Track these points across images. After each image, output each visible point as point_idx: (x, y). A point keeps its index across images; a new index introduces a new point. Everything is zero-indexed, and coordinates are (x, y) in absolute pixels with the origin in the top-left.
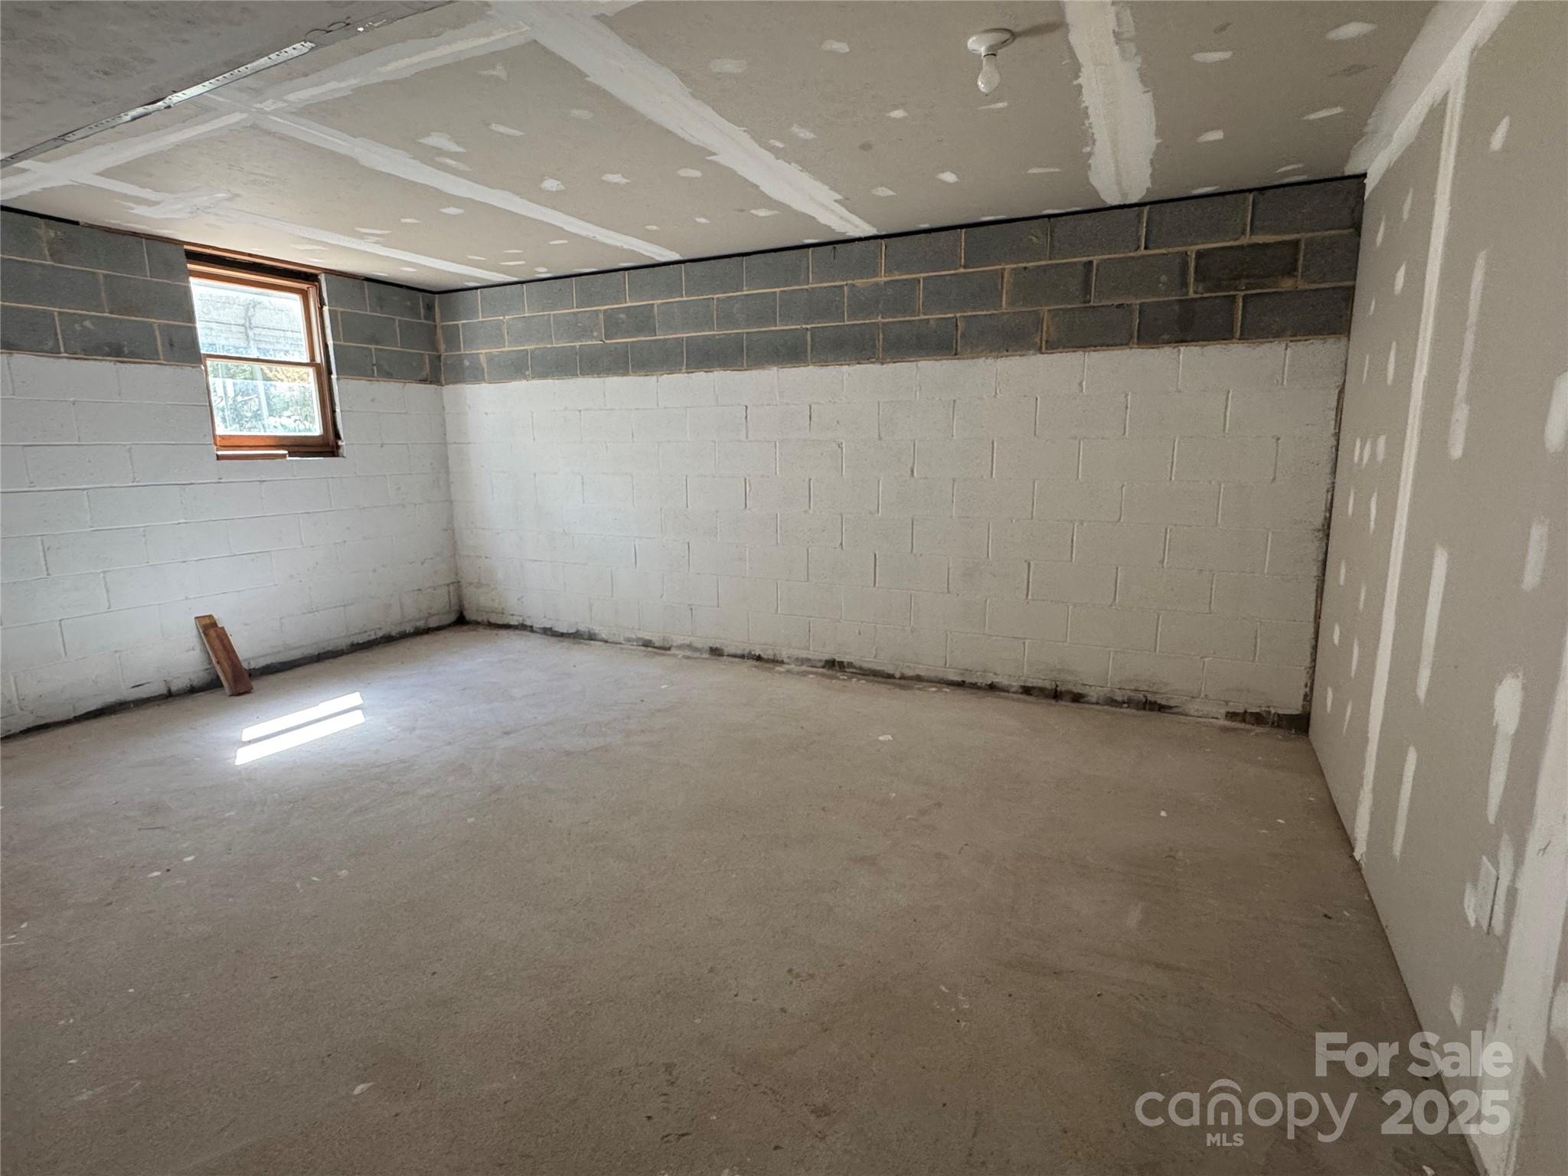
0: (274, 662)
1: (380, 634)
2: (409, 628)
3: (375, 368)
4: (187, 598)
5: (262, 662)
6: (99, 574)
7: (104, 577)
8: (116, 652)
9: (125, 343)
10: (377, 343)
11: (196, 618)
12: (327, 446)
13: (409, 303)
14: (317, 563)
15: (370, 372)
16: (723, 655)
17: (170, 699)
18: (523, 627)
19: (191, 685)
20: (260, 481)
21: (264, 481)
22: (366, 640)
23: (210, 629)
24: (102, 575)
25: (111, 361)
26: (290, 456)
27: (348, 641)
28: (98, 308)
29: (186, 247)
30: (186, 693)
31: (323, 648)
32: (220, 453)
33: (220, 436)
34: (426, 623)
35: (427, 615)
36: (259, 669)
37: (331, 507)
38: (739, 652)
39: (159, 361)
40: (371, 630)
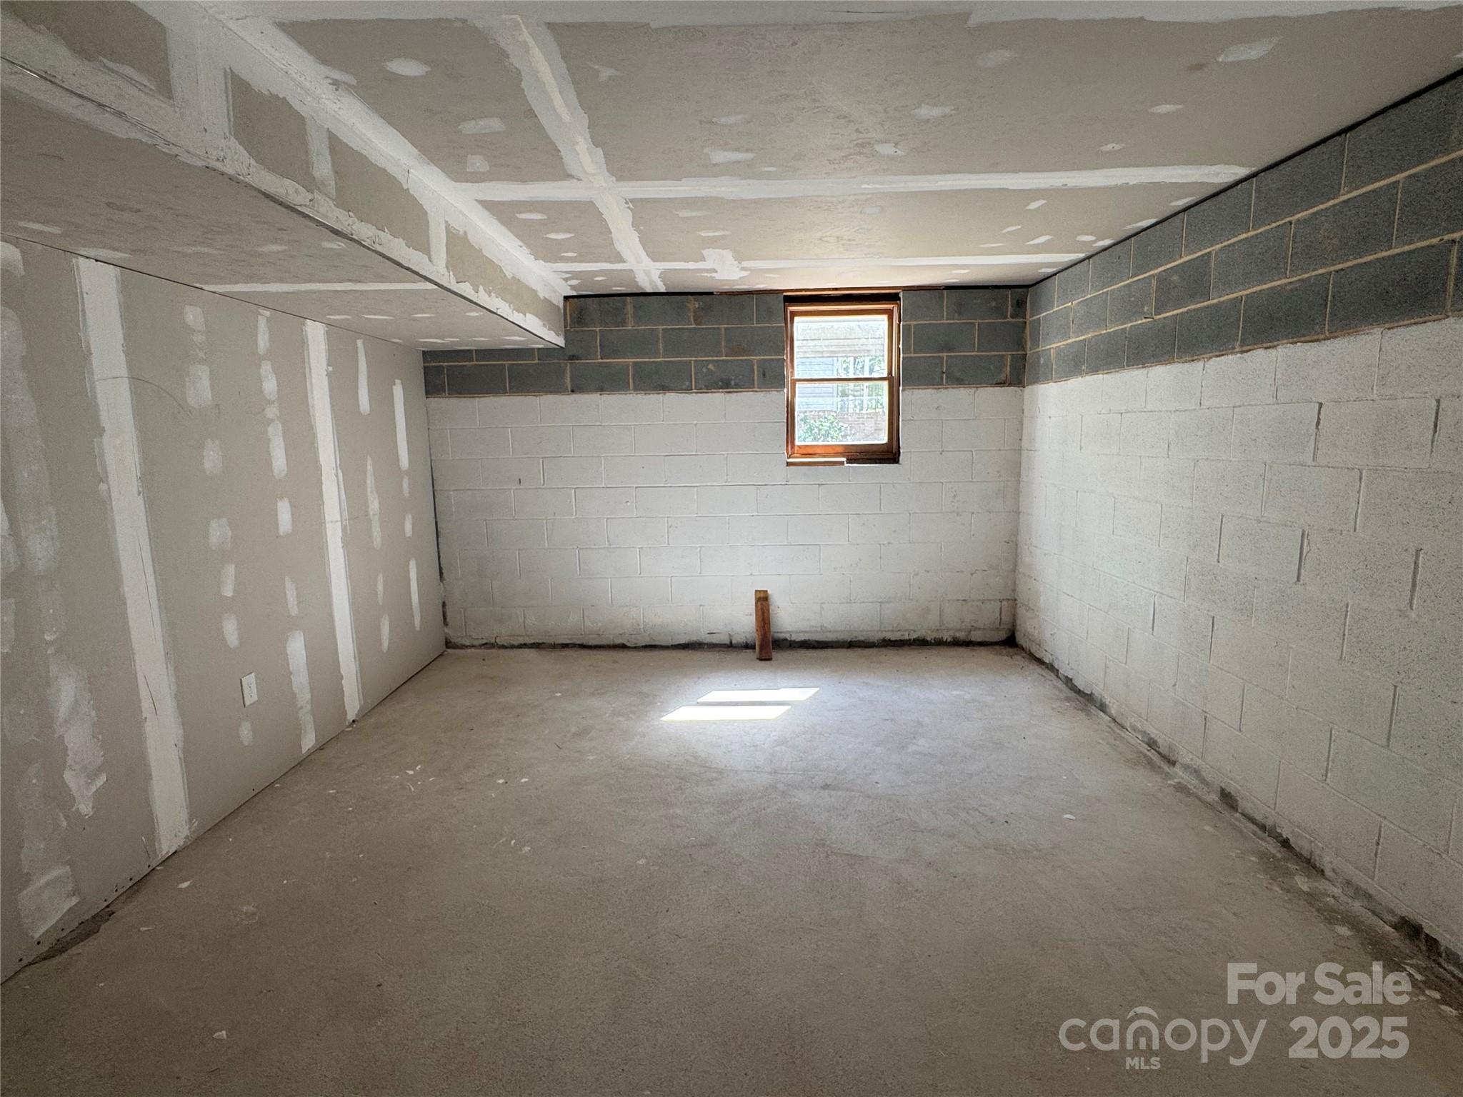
0: (810, 638)
1: (914, 636)
2: (947, 636)
3: (944, 375)
4: (751, 575)
5: (802, 637)
6: (697, 548)
7: (700, 551)
8: (701, 605)
9: (733, 378)
10: (950, 350)
11: (756, 591)
12: (888, 454)
13: (993, 304)
14: (860, 560)
15: (938, 380)
16: (1237, 811)
17: (730, 649)
18: (1051, 668)
19: (746, 642)
20: (819, 484)
21: (822, 484)
22: (898, 639)
23: (763, 600)
24: (699, 549)
25: (722, 392)
26: (847, 463)
27: (880, 636)
28: (719, 353)
29: (785, 294)
30: (742, 647)
31: (856, 637)
32: (790, 460)
33: (798, 446)
34: (967, 636)
35: (970, 627)
36: (798, 642)
37: (881, 511)
38: (1259, 817)
39: (754, 389)
40: (905, 631)
